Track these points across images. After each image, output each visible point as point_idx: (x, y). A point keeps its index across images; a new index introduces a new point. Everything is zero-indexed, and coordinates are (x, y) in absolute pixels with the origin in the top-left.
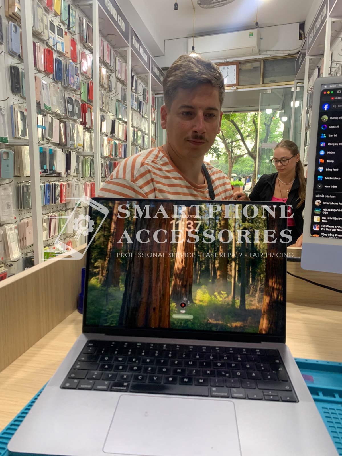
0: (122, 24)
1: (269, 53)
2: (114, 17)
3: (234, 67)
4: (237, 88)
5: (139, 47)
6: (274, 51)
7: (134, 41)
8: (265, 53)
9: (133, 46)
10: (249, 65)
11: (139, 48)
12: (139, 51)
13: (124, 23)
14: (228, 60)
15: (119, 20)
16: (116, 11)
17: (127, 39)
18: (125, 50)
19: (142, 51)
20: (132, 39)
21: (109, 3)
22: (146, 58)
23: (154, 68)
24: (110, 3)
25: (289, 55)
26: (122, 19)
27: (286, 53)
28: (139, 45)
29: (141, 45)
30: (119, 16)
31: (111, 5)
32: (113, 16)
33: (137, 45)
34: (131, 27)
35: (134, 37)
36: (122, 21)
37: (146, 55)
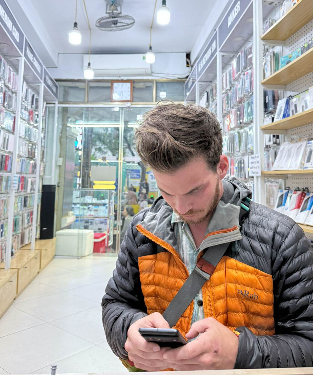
0: (16, 35)
1: (160, 75)
2: (8, 28)
3: (129, 85)
4: (132, 104)
5: (33, 57)
6: (165, 74)
7: (28, 51)
8: (157, 75)
9: (26, 56)
10: (142, 84)
11: (32, 59)
12: (32, 61)
13: (18, 34)
14: (122, 78)
15: (14, 31)
16: (11, 22)
17: (21, 49)
18: (17, 60)
19: (35, 62)
20: (26, 49)
21: (4, 14)
22: (39, 69)
23: (47, 78)
25: (179, 78)
26: (17, 29)
27: (176, 77)
28: (33, 56)
29: (34, 55)
30: (14, 27)
31: (7, 16)
32: (8, 26)
33: (30, 56)
34: (26, 39)
35: (28, 48)
36: (17, 32)
37: (39, 66)
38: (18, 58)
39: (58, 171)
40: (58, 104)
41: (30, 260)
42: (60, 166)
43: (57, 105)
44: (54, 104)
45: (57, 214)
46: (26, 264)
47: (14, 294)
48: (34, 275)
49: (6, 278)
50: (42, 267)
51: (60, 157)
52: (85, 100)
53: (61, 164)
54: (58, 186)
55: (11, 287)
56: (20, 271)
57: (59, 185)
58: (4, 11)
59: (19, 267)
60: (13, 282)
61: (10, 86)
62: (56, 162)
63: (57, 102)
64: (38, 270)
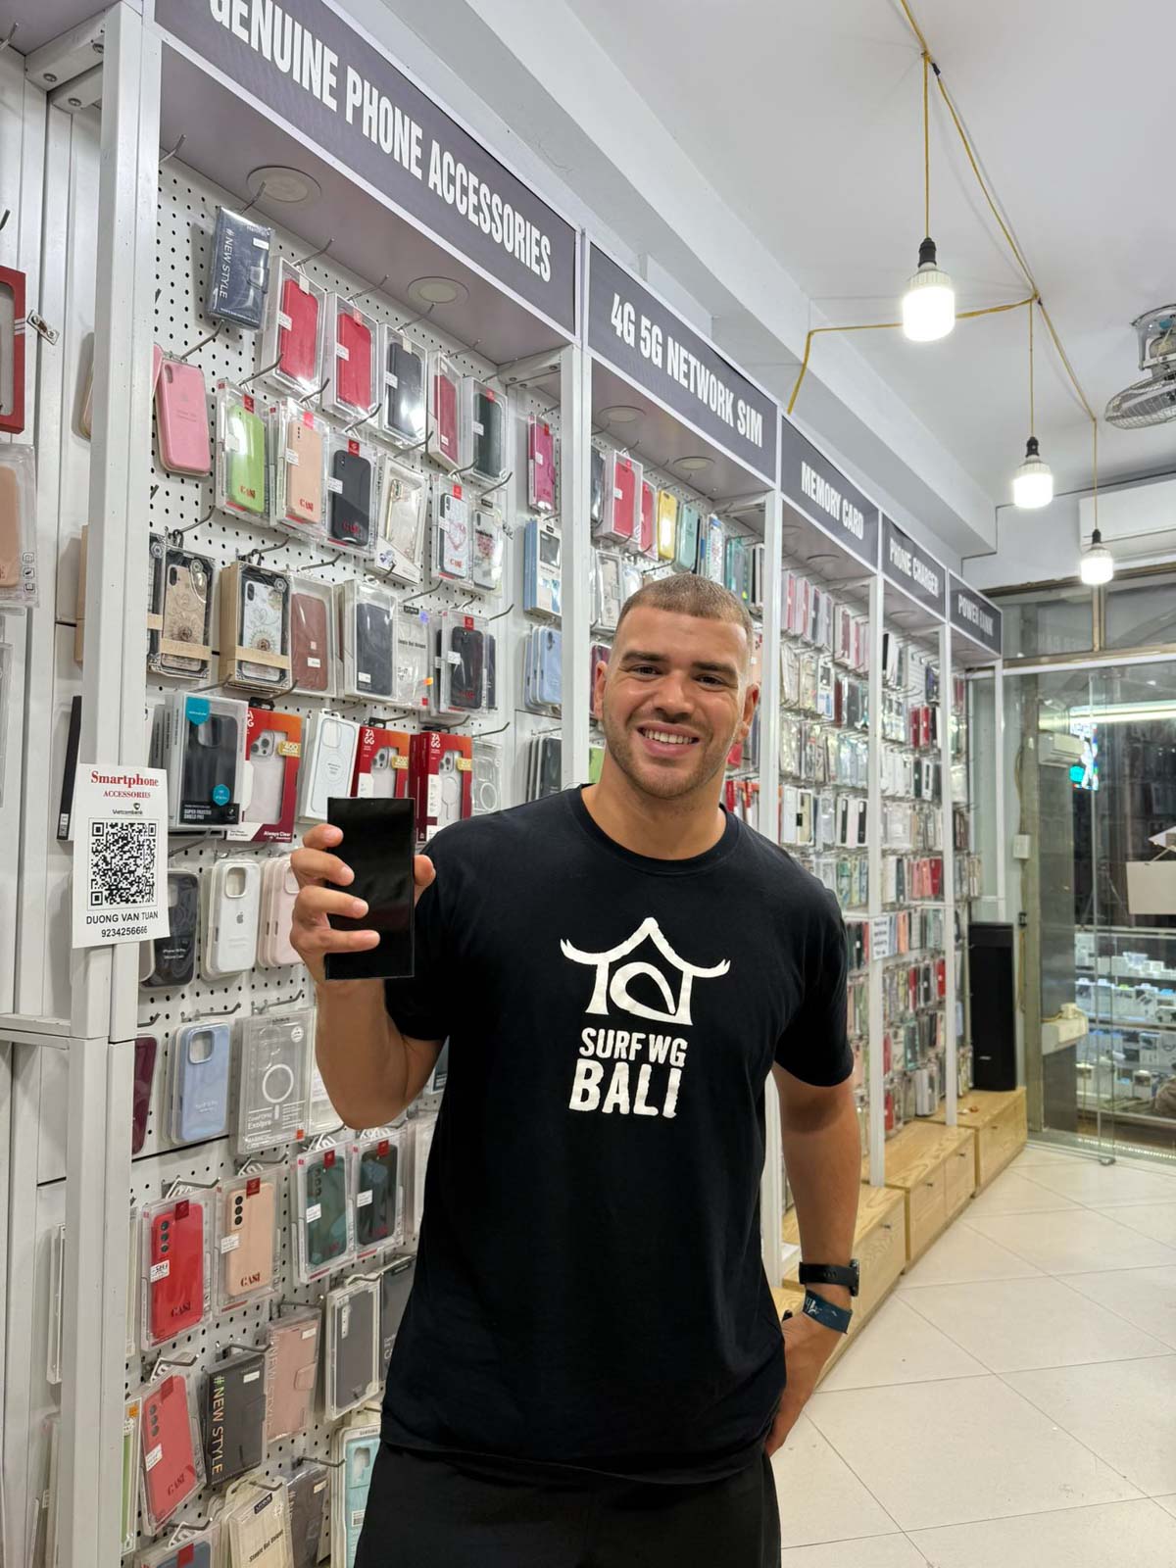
0: (854, 522)
2: (829, 513)
5: (911, 561)
7: (895, 549)
9: (889, 567)
11: (909, 565)
12: (909, 574)
13: (861, 516)
15: (847, 514)
16: (836, 494)
17: (872, 555)
18: (863, 586)
19: (919, 571)
20: (886, 548)
21: (815, 481)
22: (932, 585)
23: (963, 602)
24: (818, 478)
26: (854, 506)
28: (909, 556)
29: (916, 552)
30: (845, 502)
31: (823, 481)
32: (828, 510)
33: (902, 559)
34: (884, 516)
35: (892, 541)
36: (855, 510)
37: (933, 576)
38: (865, 582)
39: (1017, 876)
40: (1004, 667)
41: (944, 1161)
42: (1023, 861)
43: (1001, 672)
44: (992, 668)
45: (1024, 1012)
46: (933, 1171)
47: (900, 1262)
48: (960, 1203)
49: (873, 1218)
50: (982, 1180)
51: (1022, 832)
52: (1094, 646)
53: (1026, 856)
54: (1023, 925)
55: (888, 1241)
56: (912, 1196)
57: (1027, 920)
58: (814, 474)
59: (909, 1184)
60: (893, 1229)
61: (851, 662)
62: (1010, 848)
63: (999, 664)
64: (971, 1191)
